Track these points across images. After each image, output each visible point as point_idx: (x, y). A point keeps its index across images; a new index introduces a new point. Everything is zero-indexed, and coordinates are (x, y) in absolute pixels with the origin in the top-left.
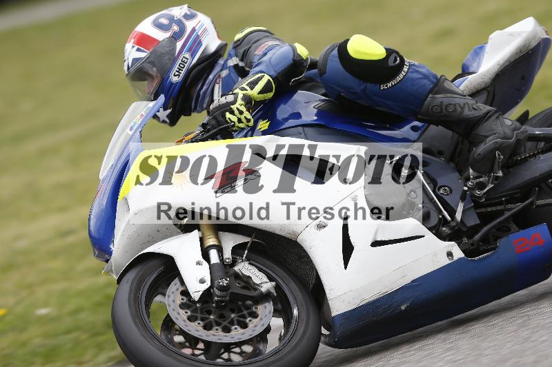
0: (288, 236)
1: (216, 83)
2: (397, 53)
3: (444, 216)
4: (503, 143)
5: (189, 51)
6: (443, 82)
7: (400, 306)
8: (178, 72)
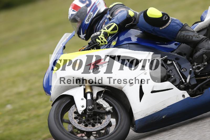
0: (119, 88)
1: (103, 24)
2: (167, 15)
3: (182, 81)
4: (206, 52)
5: (92, 11)
6: (185, 27)
7: (162, 116)
8: (88, 20)
